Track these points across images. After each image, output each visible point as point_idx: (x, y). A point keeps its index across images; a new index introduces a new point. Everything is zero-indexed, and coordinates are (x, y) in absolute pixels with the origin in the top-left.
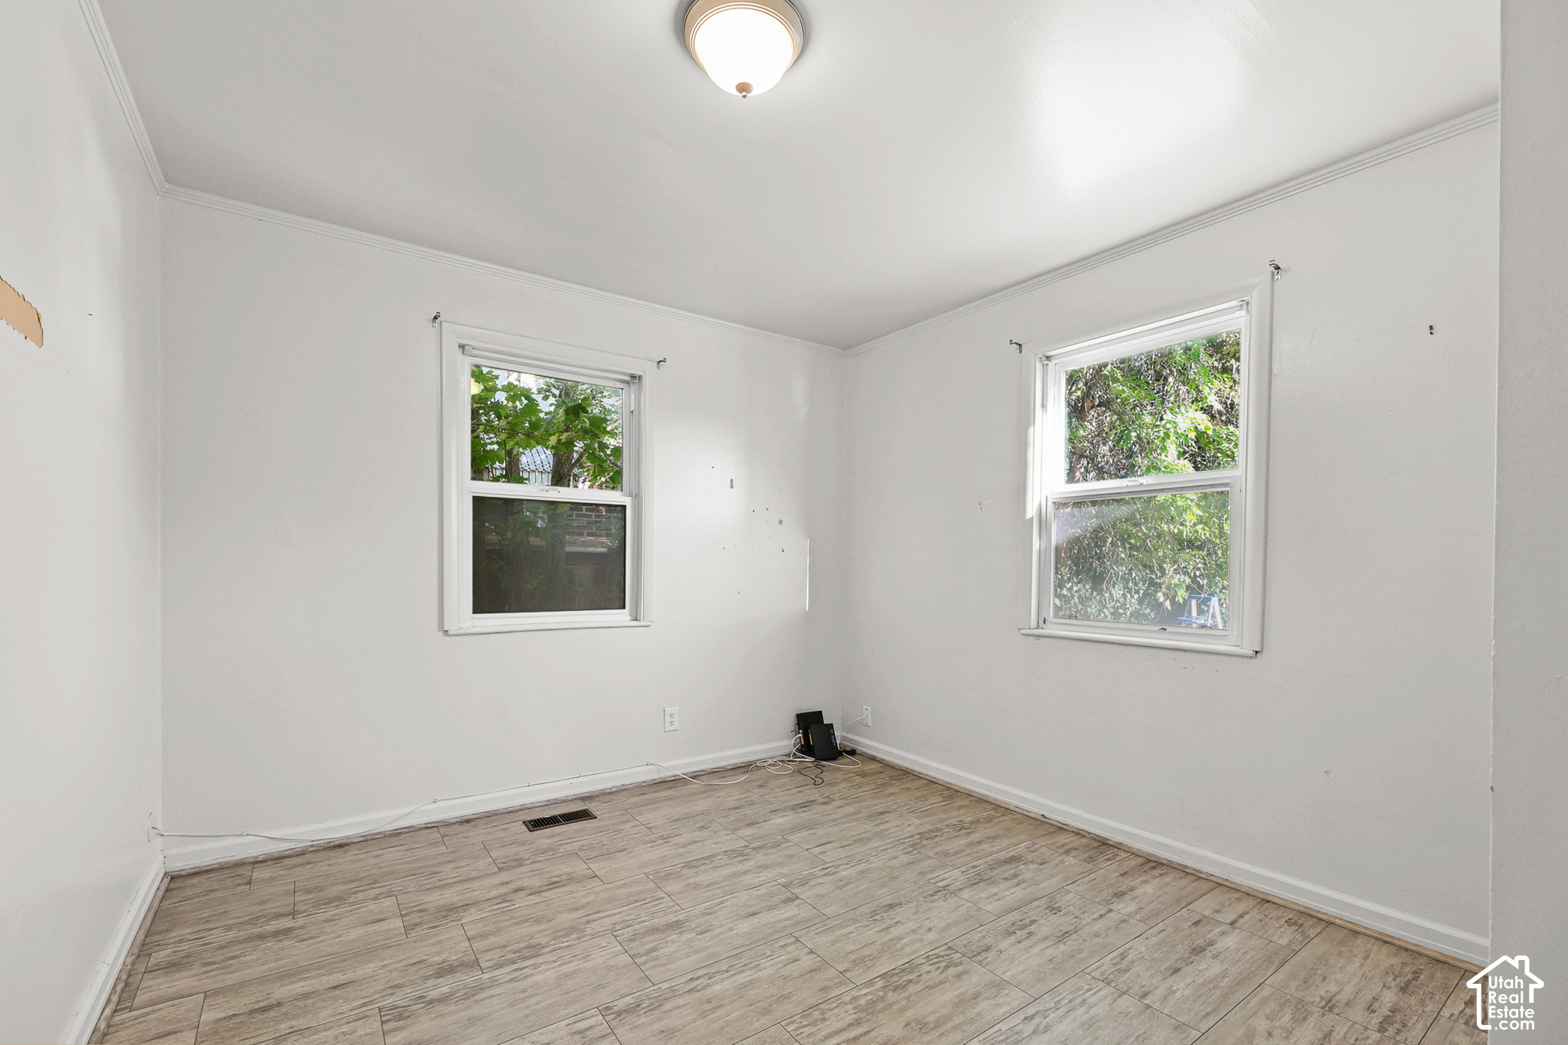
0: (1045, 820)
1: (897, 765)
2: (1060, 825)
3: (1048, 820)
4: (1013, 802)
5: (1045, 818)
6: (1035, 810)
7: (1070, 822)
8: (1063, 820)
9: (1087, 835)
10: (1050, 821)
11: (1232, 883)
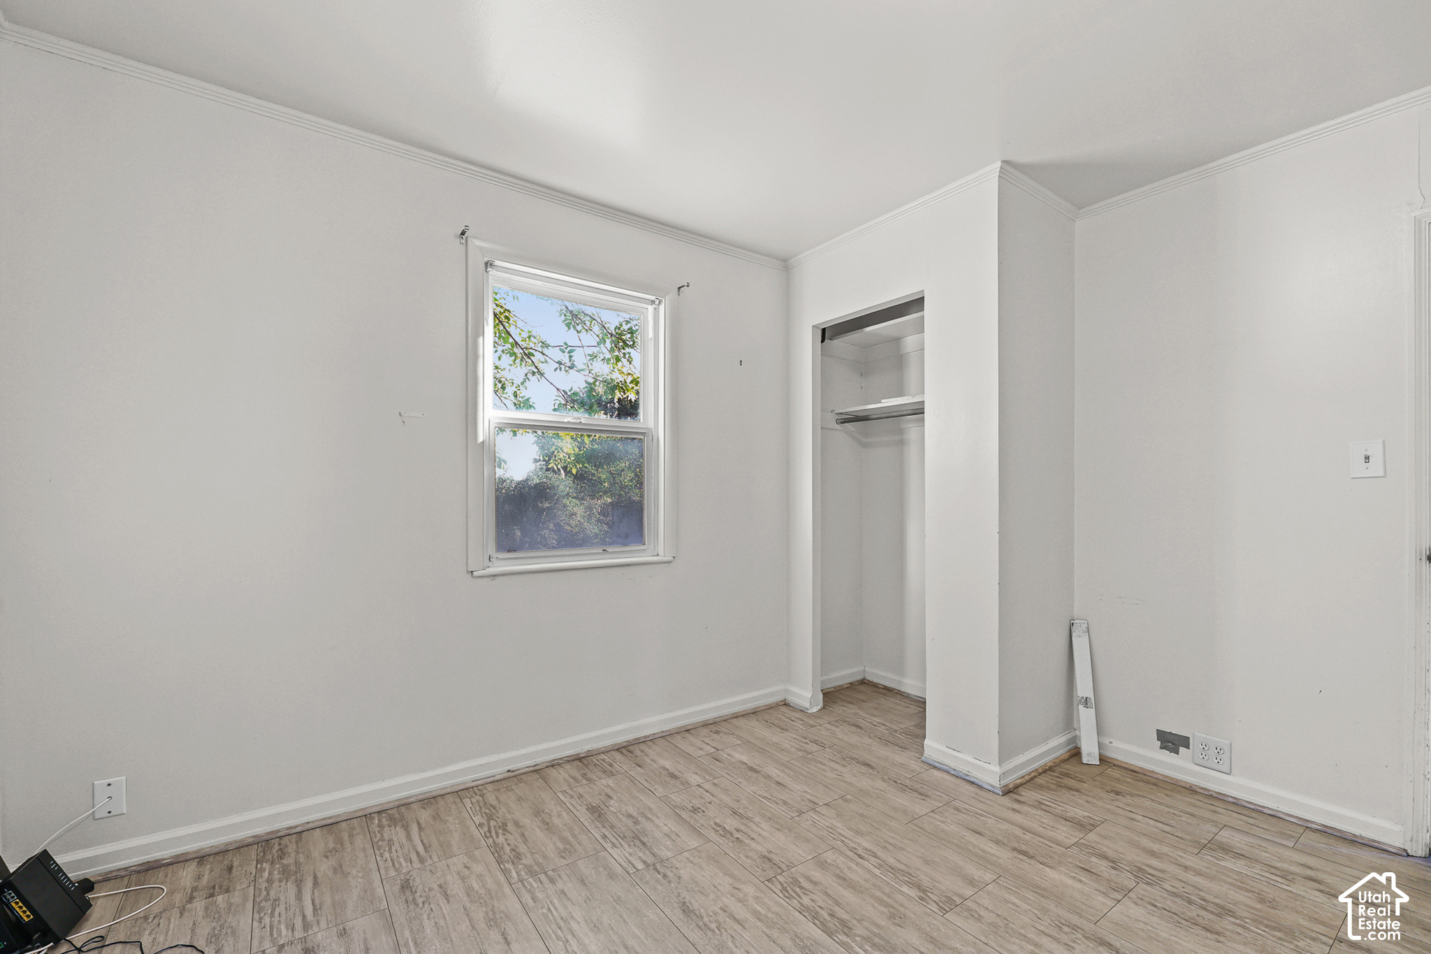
0: (514, 774)
1: (227, 844)
2: (532, 769)
3: (517, 772)
4: (467, 779)
5: (513, 771)
6: (499, 771)
7: (539, 760)
8: (531, 762)
9: (561, 762)
10: (521, 771)
11: (666, 731)
